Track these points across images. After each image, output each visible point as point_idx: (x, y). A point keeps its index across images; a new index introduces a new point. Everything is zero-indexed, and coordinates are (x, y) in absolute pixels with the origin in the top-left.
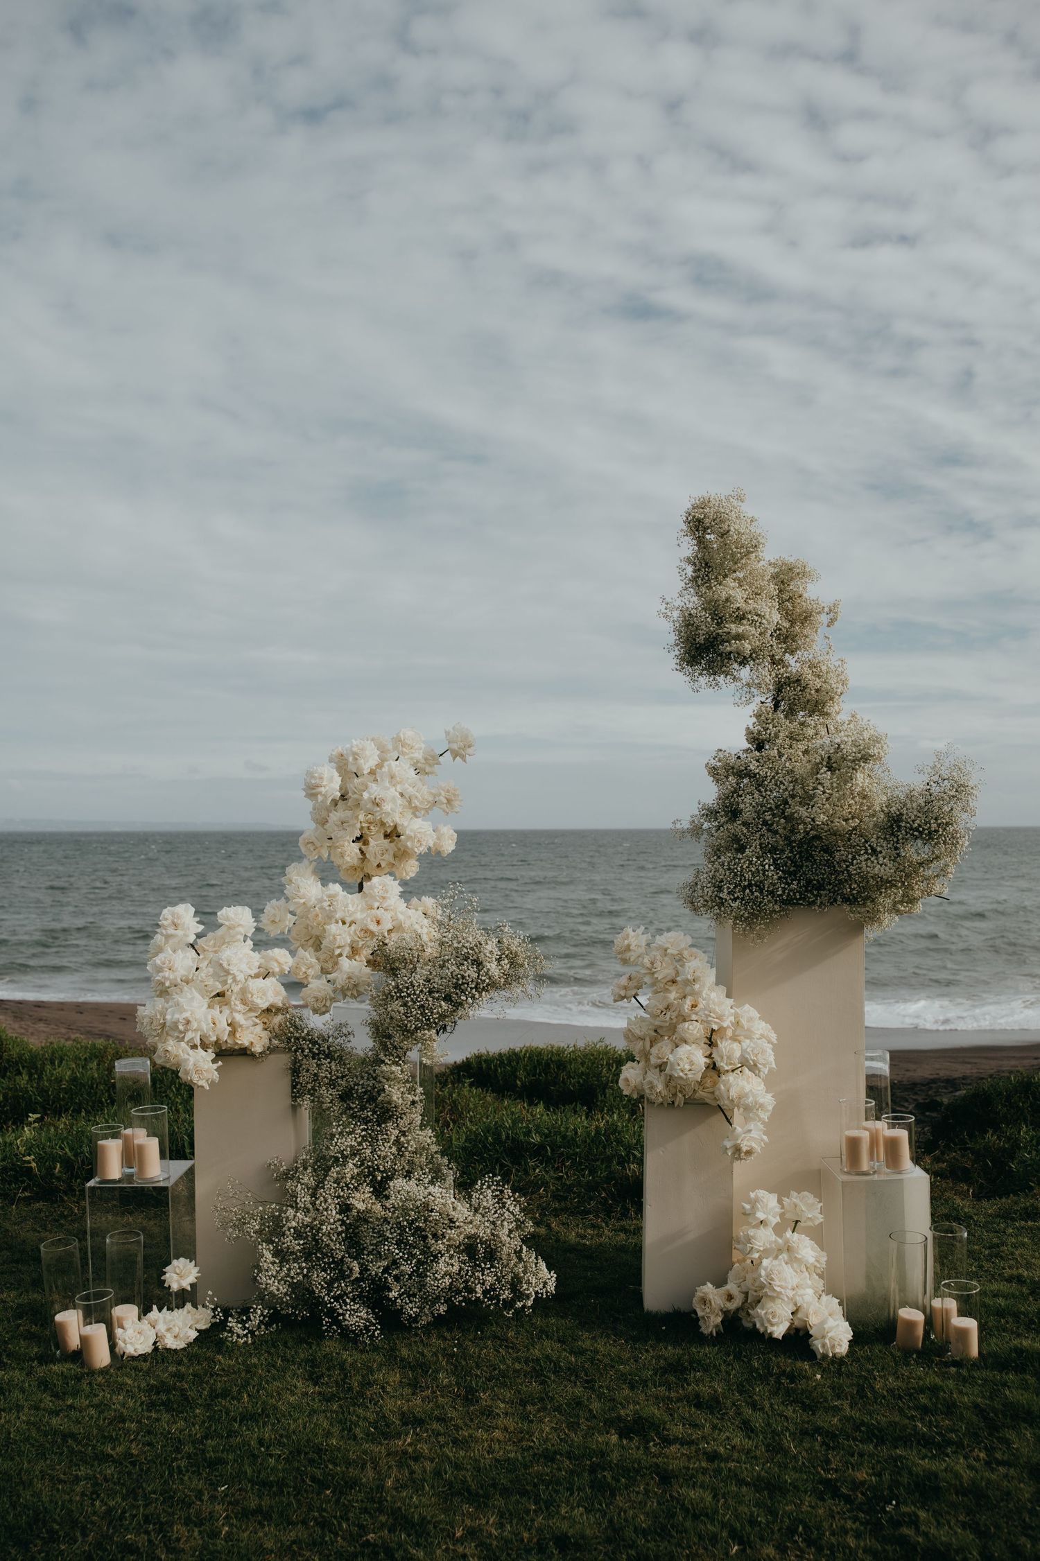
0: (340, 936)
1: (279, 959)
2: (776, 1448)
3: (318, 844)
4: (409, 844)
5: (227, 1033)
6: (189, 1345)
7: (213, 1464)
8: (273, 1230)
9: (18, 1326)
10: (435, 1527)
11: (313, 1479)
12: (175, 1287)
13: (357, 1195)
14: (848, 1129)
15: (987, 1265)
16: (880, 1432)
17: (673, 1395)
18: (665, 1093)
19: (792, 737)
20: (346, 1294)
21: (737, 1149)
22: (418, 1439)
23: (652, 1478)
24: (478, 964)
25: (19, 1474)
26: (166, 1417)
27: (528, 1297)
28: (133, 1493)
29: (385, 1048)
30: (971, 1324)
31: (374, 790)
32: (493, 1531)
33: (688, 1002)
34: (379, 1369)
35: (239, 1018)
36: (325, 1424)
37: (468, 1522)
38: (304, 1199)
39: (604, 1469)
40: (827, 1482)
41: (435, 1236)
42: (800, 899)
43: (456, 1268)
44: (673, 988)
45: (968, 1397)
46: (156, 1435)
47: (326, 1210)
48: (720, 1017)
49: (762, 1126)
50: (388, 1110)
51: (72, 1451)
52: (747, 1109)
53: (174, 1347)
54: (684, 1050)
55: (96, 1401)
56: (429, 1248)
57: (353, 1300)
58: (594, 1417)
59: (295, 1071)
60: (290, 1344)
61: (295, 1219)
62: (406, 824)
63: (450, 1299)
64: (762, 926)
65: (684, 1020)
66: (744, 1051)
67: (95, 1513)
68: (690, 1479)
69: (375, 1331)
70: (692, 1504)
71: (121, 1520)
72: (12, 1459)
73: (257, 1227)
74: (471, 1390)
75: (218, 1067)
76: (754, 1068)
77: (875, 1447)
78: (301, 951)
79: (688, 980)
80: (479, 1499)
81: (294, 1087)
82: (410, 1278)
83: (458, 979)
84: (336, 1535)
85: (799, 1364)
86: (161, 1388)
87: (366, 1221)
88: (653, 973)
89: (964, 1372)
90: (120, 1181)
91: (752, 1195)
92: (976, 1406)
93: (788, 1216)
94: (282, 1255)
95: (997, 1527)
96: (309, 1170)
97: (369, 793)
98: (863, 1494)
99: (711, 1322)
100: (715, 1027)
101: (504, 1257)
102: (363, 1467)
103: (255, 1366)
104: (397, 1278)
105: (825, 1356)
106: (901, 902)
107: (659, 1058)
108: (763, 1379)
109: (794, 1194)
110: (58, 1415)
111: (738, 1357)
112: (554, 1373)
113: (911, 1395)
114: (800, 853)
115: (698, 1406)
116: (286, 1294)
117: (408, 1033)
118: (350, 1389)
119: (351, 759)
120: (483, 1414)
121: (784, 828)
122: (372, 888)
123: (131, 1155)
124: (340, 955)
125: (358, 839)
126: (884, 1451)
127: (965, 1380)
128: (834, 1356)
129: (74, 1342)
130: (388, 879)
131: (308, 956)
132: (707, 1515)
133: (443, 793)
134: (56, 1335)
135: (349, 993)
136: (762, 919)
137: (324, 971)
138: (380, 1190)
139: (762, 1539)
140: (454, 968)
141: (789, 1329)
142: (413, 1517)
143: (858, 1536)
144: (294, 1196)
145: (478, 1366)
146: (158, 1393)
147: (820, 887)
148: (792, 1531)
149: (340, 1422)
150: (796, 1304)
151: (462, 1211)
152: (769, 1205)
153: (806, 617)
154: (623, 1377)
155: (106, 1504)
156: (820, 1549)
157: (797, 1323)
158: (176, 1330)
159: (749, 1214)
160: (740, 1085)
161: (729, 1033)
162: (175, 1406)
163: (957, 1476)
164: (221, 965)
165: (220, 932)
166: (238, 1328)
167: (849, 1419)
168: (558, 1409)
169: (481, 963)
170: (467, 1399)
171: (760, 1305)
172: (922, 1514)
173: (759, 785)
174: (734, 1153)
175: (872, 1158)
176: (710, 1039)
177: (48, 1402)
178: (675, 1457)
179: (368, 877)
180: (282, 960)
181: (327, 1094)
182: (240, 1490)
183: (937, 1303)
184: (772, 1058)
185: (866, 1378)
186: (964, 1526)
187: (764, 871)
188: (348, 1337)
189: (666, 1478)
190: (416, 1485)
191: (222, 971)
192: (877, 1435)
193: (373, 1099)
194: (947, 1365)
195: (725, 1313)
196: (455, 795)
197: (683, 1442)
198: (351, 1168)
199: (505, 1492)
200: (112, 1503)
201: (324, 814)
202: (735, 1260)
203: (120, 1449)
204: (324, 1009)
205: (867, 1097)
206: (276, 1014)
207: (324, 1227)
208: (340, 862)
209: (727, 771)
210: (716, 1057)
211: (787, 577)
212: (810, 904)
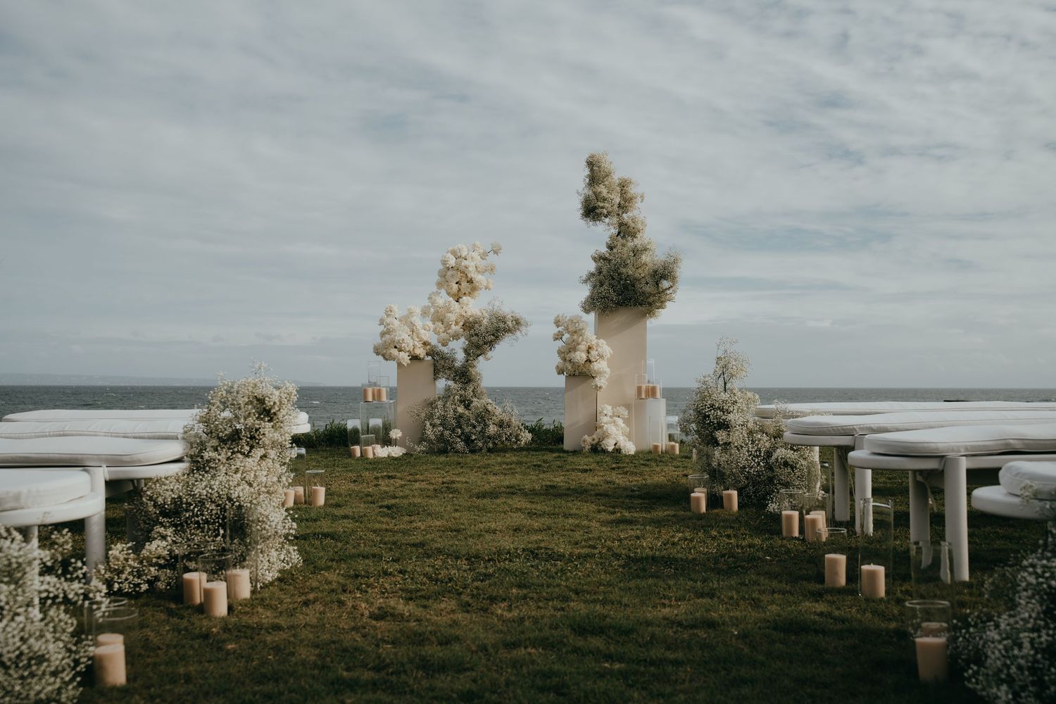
0: (452, 317)
4: (477, 285)
5: (413, 348)
6: (401, 456)
8: (430, 416)
12: (393, 439)
13: (459, 407)
18: (572, 371)
19: (623, 245)
21: (596, 386)
24: (505, 323)
27: (522, 441)
30: (676, 444)
31: (464, 263)
33: (581, 338)
35: (416, 344)
41: (488, 419)
42: (623, 304)
43: (496, 430)
47: (449, 411)
48: (593, 343)
49: (605, 379)
50: (470, 379)
52: (601, 374)
53: (395, 457)
54: (578, 353)
56: (486, 423)
59: (435, 364)
61: (438, 413)
62: (476, 277)
63: (494, 440)
64: (609, 313)
65: (579, 345)
66: (601, 354)
69: (467, 451)
73: (424, 416)
75: (410, 360)
76: (603, 360)
78: (437, 323)
79: (583, 332)
81: (435, 371)
82: (479, 432)
83: (497, 328)
85: (618, 458)
87: (462, 416)
88: (568, 330)
90: (372, 401)
91: (603, 405)
93: (615, 413)
94: (433, 426)
99: (587, 448)
100: (591, 346)
101: (512, 427)
104: (474, 433)
105: (627, 456)
106: (658, 302)
107: (570, 358)
109: (618, 407)
111: (597, 457)
116: (435, 439)
117: (479, 348)
119: (458, 251)
121: (617, 277)
122: (463, 300)
124: (452, 324)
125: (457, 283)
128: (630, 455)
129: (358, 455)
130: (469, 298)
131: (440, 324)
133: (490, 267)
134: (351, 454)
135: (455, 338)
136: (609, 310)
137: (446, 329)
138: (467, 407)
140: (496, 324)
141: (614, 448)
144: (437, 406)
147: (630, 299)
150: (616, 441)
151: (498, 411)
152: (609, 409)
153: (631, 200)
157: (617, 446)
158: (395, 452)
159: (602, 412)
160: (600, 366)
161: (595, 349)
166: (418, 449)
171: (604, 441)
173: (609, 263)
174: (596, 389)
176: (588, 350)
179: (461, 297)
181: (448, 372)
184: (610, 355)
187: (610, 292)
195: (592, 445)
196: (494, 268)
201: (446, 273)
202: (597, 427)
204: (446, 344)
206: (428, 344)
207: (448, 417)
208: (450, 291)
209: (599, 258)
210: (590, 356)
211: (623, 185)
212: (627, 305)
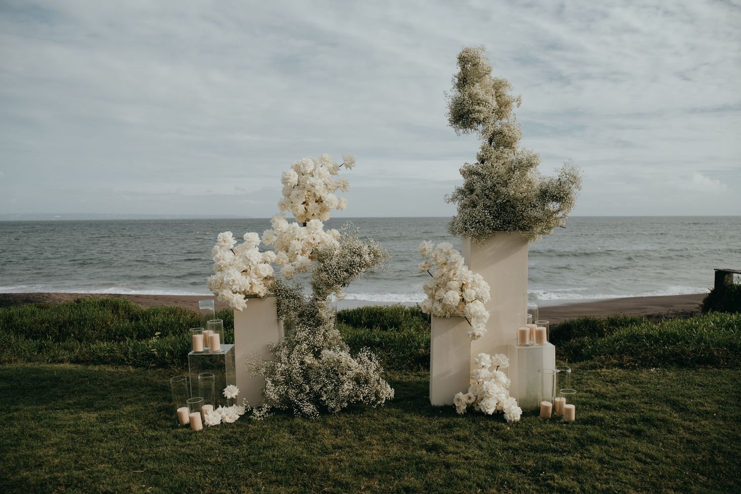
0: (297, 245)
1: (270, 255)
2: (492, 455)
3: (286, 205)
4: (327, 205)
5: (249, 287)
6: (236, 421)
7: (253, 464)
8: (272, 372)
9: (160, 415)
10: (352, 485)
11: (298, 469)
12: (229, 397)
13: (307, 357)
14: (520, 327)
15: (576, 387)
16: (536, 448)
17: (447, 436)
18: (442, 312)
19: (497, 158)
20: (303, 399)
21: (474, 335)
22: (341, 454)
23: (442, 466)
24: (360, 256)
25: (171, 469)
26: (230, 448)
27: (382, 399)
28: (221, 475)
29: (319, 294)
30: (572, 407)
31: (311, 180)
32: (377, 486)
33: (452, 272)
34: (320, 429)
35: (254, 281)
36: (300, 449)
37: (366, 484)
38: (284, 358)
39: (421, 463)
40: (515, 466)
41: (342, 374)
42: (500, 228)
43: (351, 387)
44: (445, 267)
45: (572, 434)
46: (227, 455)
47: (294, 363)
48: (467, 278)
49: (484, 325)
50: (320, 321)
51: (192, 461)
52: (478, 318)
53: (229, 422)
54: (450, 293)
55: (199, 442)
56: (339, 379)
57: (307, 401)
58: (415, 445)
59: (278, 304)
60: (280, 420)
61: (281, 367)
62: (325, 196)
63: (349, 401)
64: (485, 240)
65: (450, 280)
66: (477, 293)
67: (206, 483)
68: (458, 466)
69: (316, 414)
70: (460, 475)
71: (218, 485)
72: (167, 464)
73: (264, 371)
74: (361, 436)
75: (247, 301)
76: (481, 299)
77: (534, 453)
78: (280, 252)
79: (452, 262)
80: (370, 475)
81: (278, 311)
82: (331, 392)
83: (351, 262)
84: (311, 489)
85: (500, 424)
86: (227, 437)
87: (311, 368)
88: (436, 260)
89: (569, 426)
90: (202, 352)
91: (479, 355)
92: (575, 438)
93: (495, 364)
94: (275, 383)
95: (586, 480)
96: (286, 347)
97: (309, 181)
98: (530, 470)
99: (462, 409)
100: (464, 283)
101: (372, 383)
102: (319, 464)
103: (266, 428)
104: (325, 392)
105: (510, 421)
106: (545, 229)
107: (439, 297)
108: (485, 429)
109: (497, 355)
110: (184, 448)
111: (474, 421)
112: (396, 429)
113: (547, 435)
114: (501, 208)
115: (459, 440)
116: (277, 399)
117: (329, 286)
118: (309, 436)
119: (302, 166)
120: (367, 444)
121: (494, 197)
122: (311, 224)
123: (207, 342)
124: (298, 254)
125: (304, 203)
126: (538, 455)
127: (570, 429)
128: (514, 420)
129: (186, 420)
130: (318, 221)
131: (283, 254)
132: (466, 479)
133: (342, 183)
134: (178, 418)
135: (301, 271)
136: (484, 236)
137: (290, 261)
138: (317, 355)
139: (490, 487)
140: (350, 257)
141: (495, 411)
142: (343, 482)
143: (530, 485)
144: (280, 358)
145: (362, 427)
146: (225, 439)
147: (509, 223)
148: (502, 484)
149: (306, 448)
150: (498, 400)
151: (354, 363)
152: (486, 359)
153: (507, 104)
154: (426, 430)
155: (210, 480)
156: (514, 490)
157: (499, 408)
158: (230, 415)
159: (478, 363)
160: (476, 308)
161: (470, 286)
162: (234, 444)
163: (570, 462)
164: (246, 257)
165: (244, 244)
166: (258, 414)
167: (523, 443)
168: (399, 442)
169: (362, 256)
170: (360, 439)
171: (483, 401)
172: (556, 476)
173: (482, 179)
174: (472, 337)
175: (530, 340)
176: (462, 288)
177: (178, 443)
178: (451, 458)
179: (308, 220)
180: (272, 256)
181: (293, 314)
182: (268, 474)
183: (557, 399)
184: (489, 295)
185: (529, 429)
186: (573, 480)
187: (485, 215)
188: (305, 416)
189: (448, 466)
190: (343, 471)
191: (247, 260)
192: (535, 449)
193: (313, 316)
194: (562, 423)
195: (468, 404)
196: (347, 183)
197: (454, 453)
198: (304, 346)
199: (381, 472)
200: (213, 479)
201: (289, 192)
202: (471, 383)
203: (213, 460)
204: (291, 277)
205: (528, 313)
206: (269, 280)
207: (294, 371)
208: (296, 213)
209: (468, 172)
210: (464, 296)
211: (498, 86)
212: (505, 230)
